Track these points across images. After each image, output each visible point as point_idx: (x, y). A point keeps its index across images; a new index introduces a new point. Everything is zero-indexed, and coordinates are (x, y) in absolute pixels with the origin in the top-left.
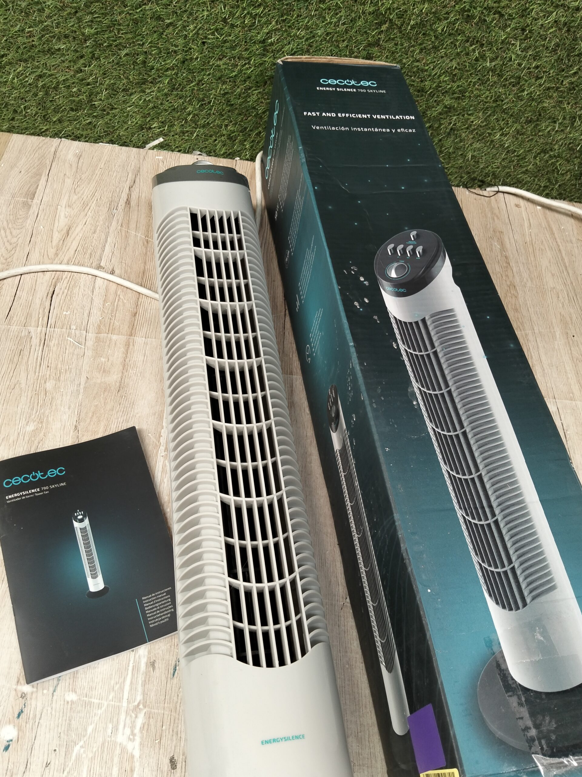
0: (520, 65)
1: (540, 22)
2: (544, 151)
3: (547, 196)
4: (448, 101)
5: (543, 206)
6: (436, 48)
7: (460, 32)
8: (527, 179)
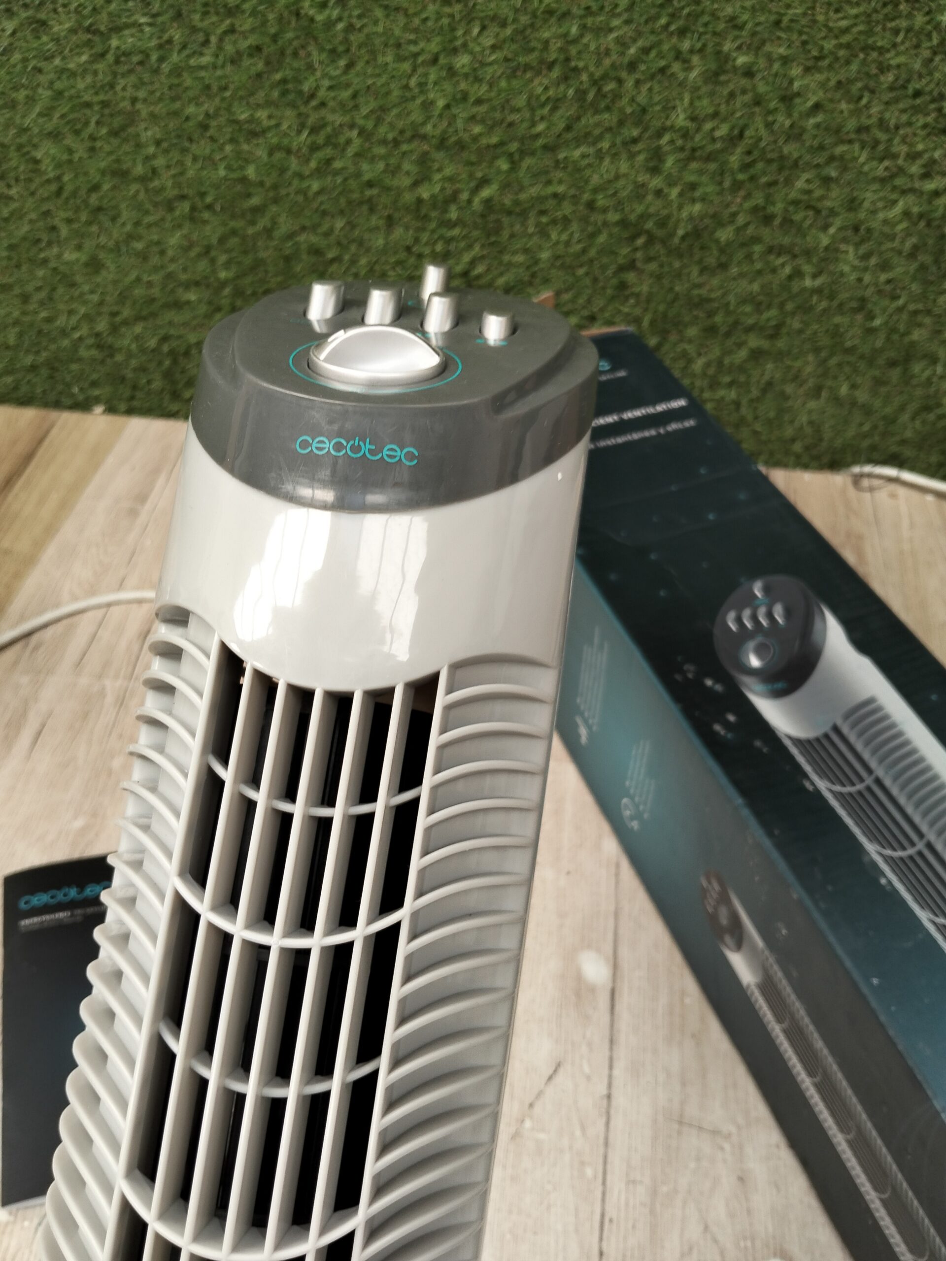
0: (860, 280)
1: (881, 216)
2: (928, 409)
4: (754, 342)
5: (940, 495)
6: (723, 266)
7: (756, 240)
8: (908, 452)
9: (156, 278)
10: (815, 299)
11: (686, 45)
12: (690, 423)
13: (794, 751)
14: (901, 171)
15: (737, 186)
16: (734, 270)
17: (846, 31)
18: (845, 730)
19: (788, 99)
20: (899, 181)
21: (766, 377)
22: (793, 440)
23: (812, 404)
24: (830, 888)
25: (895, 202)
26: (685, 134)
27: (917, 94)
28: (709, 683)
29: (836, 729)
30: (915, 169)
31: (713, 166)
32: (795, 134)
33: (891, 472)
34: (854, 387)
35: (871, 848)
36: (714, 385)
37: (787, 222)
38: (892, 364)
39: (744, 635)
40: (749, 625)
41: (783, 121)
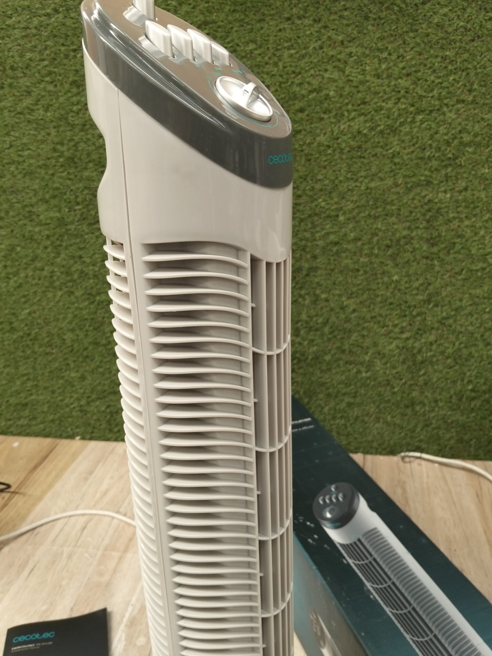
0: (385, 373)
1: (388, 348)
2: (427, 426)
3: (443, 456)
4: (347, 399)
5: (441, 464)
6: (330, 370)
8: (424, 446)
9: (107, 382)
10: (368, 381)
11: (303, 292)
12: (311, 427)
13: (340, 549)
14: (391, 331)
15: (329, 340)
16: (334, 371)
17: (359, 285)
18: (363, 540)
19: (343, 308)
20: (392, 335)
21: (355, 414)
22: (373, 441)
23: (377, 425)
24: (348, 599)
25: (392, 343)
26: (307, 322)
27: (391, 304)
28: (308, 523)
29: (359, 540)
30: (397, 330)
31: (319, 333)
32: (348, 320)
33: (417, 454)
34: (393, 417)
35: (368, 585)
36: (334, 418)
37: (350, 352)
38: (407, 407)
39: (325, 505)
40: (328, 501)
41: (342, 316)
